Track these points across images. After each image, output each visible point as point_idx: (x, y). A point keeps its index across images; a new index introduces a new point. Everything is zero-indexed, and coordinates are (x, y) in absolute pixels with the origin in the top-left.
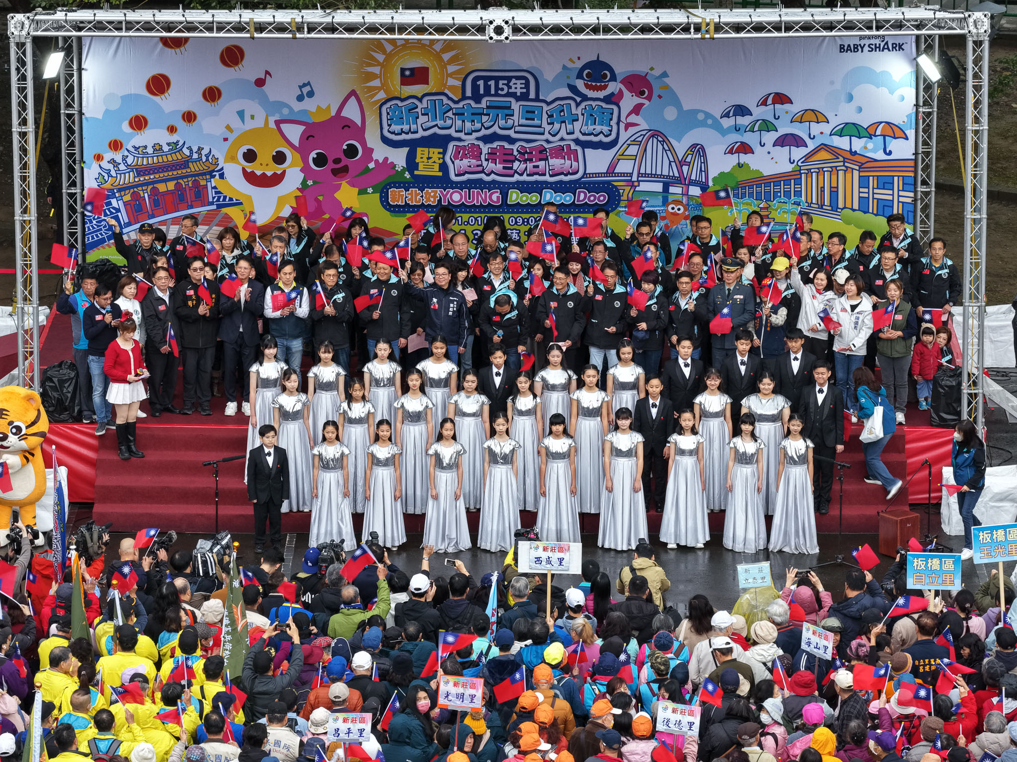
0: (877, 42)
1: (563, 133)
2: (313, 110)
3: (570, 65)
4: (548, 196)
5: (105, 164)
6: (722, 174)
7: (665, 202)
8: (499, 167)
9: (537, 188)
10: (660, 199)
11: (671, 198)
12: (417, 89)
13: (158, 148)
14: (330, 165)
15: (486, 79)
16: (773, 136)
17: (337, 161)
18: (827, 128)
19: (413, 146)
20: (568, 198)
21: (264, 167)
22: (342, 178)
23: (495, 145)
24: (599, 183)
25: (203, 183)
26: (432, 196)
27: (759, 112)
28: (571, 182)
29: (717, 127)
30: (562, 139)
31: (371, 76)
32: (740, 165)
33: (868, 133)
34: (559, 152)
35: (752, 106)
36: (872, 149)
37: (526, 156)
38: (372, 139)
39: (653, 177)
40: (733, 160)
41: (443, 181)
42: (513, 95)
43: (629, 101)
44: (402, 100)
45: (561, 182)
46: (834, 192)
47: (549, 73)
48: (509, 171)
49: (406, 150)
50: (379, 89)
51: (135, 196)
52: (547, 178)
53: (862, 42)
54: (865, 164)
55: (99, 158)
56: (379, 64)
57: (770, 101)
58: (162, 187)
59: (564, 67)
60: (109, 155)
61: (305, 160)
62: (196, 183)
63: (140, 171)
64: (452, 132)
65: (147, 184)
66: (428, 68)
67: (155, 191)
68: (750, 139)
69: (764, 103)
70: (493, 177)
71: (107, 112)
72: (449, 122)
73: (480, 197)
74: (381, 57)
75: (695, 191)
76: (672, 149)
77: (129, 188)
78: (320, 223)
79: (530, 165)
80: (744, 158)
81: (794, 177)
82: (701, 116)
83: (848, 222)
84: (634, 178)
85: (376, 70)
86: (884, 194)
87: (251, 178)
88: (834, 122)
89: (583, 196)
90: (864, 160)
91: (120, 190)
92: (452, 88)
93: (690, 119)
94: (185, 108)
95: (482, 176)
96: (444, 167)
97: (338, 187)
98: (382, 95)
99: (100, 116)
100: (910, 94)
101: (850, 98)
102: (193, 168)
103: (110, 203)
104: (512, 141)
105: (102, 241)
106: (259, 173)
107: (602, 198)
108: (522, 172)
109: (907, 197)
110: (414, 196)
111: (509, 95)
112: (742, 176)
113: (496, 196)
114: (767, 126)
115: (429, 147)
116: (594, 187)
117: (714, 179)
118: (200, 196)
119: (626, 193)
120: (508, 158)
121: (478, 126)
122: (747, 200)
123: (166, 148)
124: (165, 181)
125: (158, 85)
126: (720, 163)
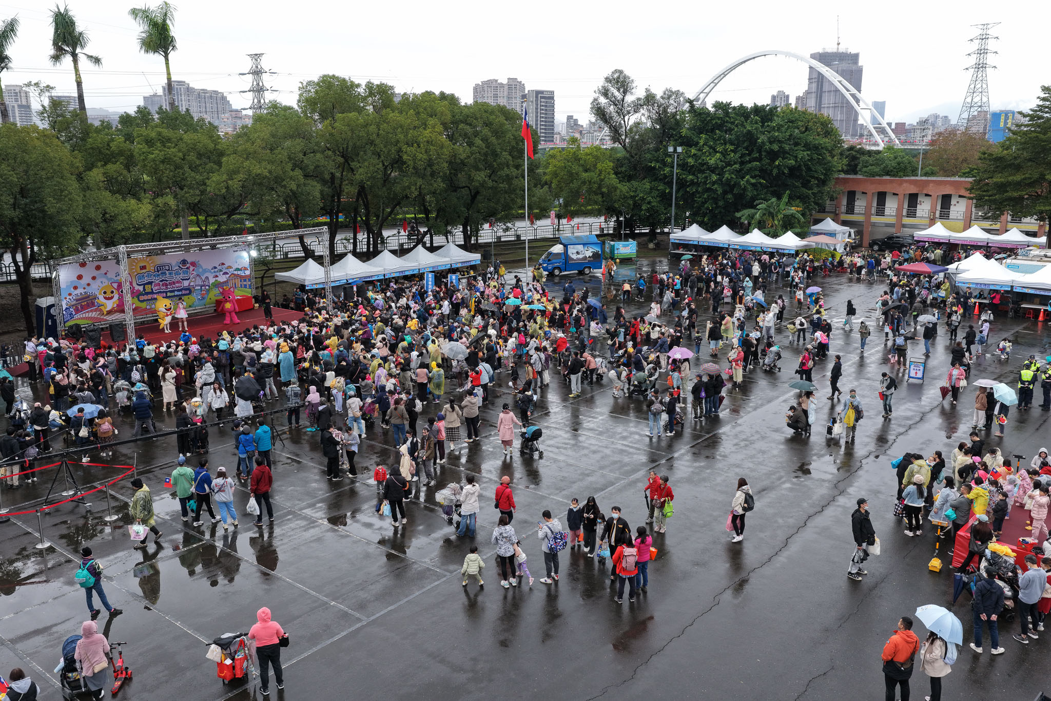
0: (241, 249)
1: (178, 277)
2: (120, 279)
3: (178, 261)
5: (67, 300)
8: (165, 287)
11: (202, 290)
12: (144, 271)
13: (81, 294)
18: (232, 270)
19: (144, 285)
21: (108, 295)
23: (163, 282)
24: (187, 288)
25: (93, 301)
26: (150, 297)
27: (219, 268)
28: (181, 289)
29: (210, 272)
30: (178, 279)
32: (216, 280)
34: (178, 282)
35: (217, 266)
36: (242, 273)
37: (170, 284)
39: (198, 285)
40: (214, 279)
41: (152, 293)
43: (192, 268)
44: (141, 274)
45: (179, 289)
46: (235, 284)
47: (174, 263)
48: (167, 288)
50: (135, 272)
51: (76, 307)
52: (176, 289)
53: (237, 249)
55: (66, 298)
57: (221, 265)
58: (83, 304)
60: (68, 297)
61: (118, 292)
63: (77, 300)
64: (153, 280)
65: (79, 303)
66: (145, 266)
67: (81, 305)
70: (163, 290)
71: (67, 286)
74: (134, 264)
75: (207, 287)
76: (202, 278)
77: (75, 305)
79: (171, 286)
80: (217, 278)
84: (194, 286)
85: (134, 267)
86: (245, 283)
87: (106, 298)
88: (234, 268)
89: (184, 292)
90: (240, 276)
91: (72, 306)
92: (152, 270)
93: (205, 271)
95: (161, 290)
96: (152, 289)
100: (248, 260)
101: (237, 262)
102: (91, 297)
103: (70, 310)
104: (167, 281)
105: (69, 320)
107: (188, 292)
108: (170, 288)
109: (249, 283)
110: (146, 297)
111: (165, 269)
112: (217, 283)
114: (221, 271)
115: (148, 285)
117: (211, 284)
119: (193, 290)
120: (166, 285)
121: (159, 278)
123: (83, 293)
124: (84, 302)
125: (80, 277)
126: (212, 280)
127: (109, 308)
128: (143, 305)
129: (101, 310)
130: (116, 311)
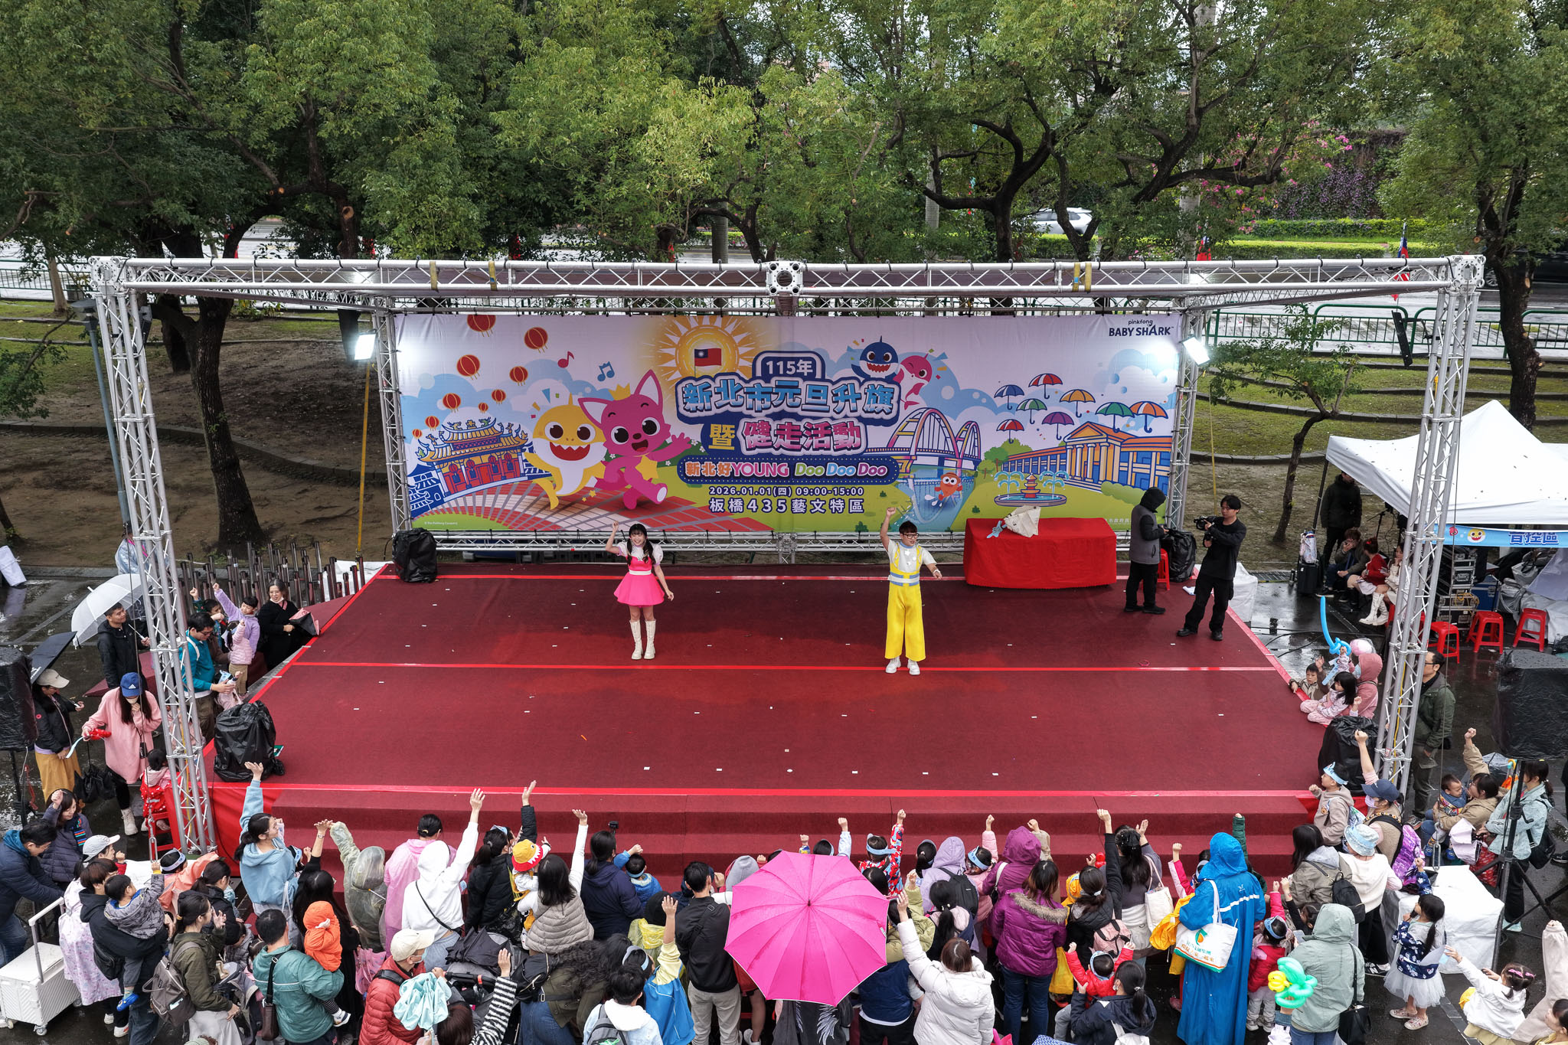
0: (1145, 326)
1: (847, 411)
2: (614, 388)
3: (854, 347)
4: (833, 469)
5: (423, 439)
6: (994, 449)
7: (940, 475)
8: (787, 442)
9: (823, 461)
10: (935, 473)
11: (946, 471)
12: (711, 370)
13: (471, 424)
14: (631, 440)
15: (776, 360)
16: (1043, 414)
17: (637, 436)
18: (1092, 407)
19: (707, 422)
20: (850, 471)
21: (570, 441)
22: (642, 452)
23: (783, 421)
24: (880, 457)
25: (514, 456)
26: (725, 468)
27: (1030, 392)
28: (853, 456)
29: (990, 405)
30: (846, 417)
31: (668, 357)
32: (1010, 441)
33: (1131, 412)
34: (843, 428)
35: (1023, 385)
36: (1133, 427)
37: (812, 431)
39: (929, 451)
40: (1005, 436)
41: (735, 455)
42: (801, 375)
43: (909, 381)
44: (697, 380)
45: (844, 456)
46: (1096, 466)
47: (834, 354)
48: (796, 446)
49: (700, 426)
50: (675, 369)
51: (453, 468)
52: (832, 452)
53: (1131, 326)
54: (1126, 441)
55: (417, 433)
56: (674, 345)
57: (1041, 381)
58: (477, 460)
59: (849, 349)
60: (426, 431)
61: (607, 435)
62: (508, 456)
63: (457, 446)
64: (743, 409)
65: (464, 457)
66: (719, 351)
67: (471, 464)
68: (1021, 417)
69: (1036, 384)
70: (781, 451)
71: (422, 391)
72: (740, 400)
73: (769, 470)
74: (676, 339)
75: (968, 465)
76: (948, 426)
77: (447, 461)
78: (622, 493)
79: (815, 441)
80: (1014, 434)
81: (1060, 452)
82: (976, 396)
83: (1107, 493)
84: (912, 453)
85: (672, 351)
86: (1142, 468)
87: (558, 452)
88: (1101, 401)
89: (864, 469)
90: (1125, 437)
91: (439, 463)
92: (742, 368)
93: (966, 398)
94: (495, 388)
95: (771, 450)
96: (736, 442)
97: (639, 461)
98: (677, 376)
99: (416, 395)
100: (1172, 375)
101: (1117, 379)
102: (505, 442)
103: (430, 475)
104: (799, 418)
105: (426, 509)
106: (565, 447)
107: (882, 471)
108: (808, 446)
109: (1163, 471)
110: (709, 469)
111: (796, 375)
112: (1012, 451)
113: (784, 469)
114: (1037, 405)
115: (722, 423)
116: (875, 461)
117: (986, 454)
118: (512, 468)
119: (904, 465)
120: (795, 434)
121: (768, 404)
122: (1015, 473)
123: (479, 425)
124: (480, 454)
125: (468, 366)
126: (992, 439)
127: (568, 488)
128: (699, 496)
129: (538, 491)
130: (592, 504)
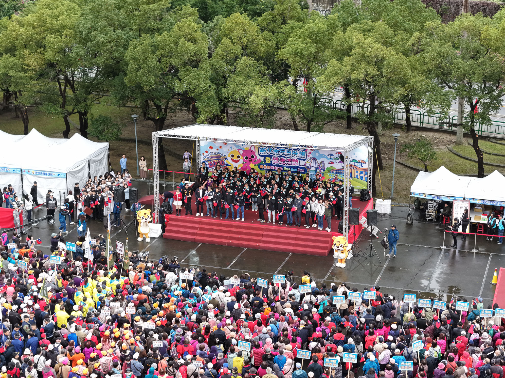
1: (295, 157)
2: (245, 148)
4: (292, 169)
6: (328, 168)
7: (316, 172)
8: (282, 162)
9: (290, 167)
10: (315, 172)
13: (215, 153)
14: (248, 159)
16: (338, 161)
17: (250, 158)
19: (265, 157)
20: (296, 170)
21: (235, 158)
22: (251, 162)
23: (281, 158)
25: (223, 161)
26: (269, 167)
29: (327, 158)
34: (294, 160)
35: (334, 154)
36: (359, 165)
37: (288, 161)
38: (257, 154)
39: (313, 167)
40: (330, 165)
41: (271, 164)
43: (309, 151)
44: (263, 147)
48: (284, 163)
49: (263, 157)
54: (357, 168)
58: (216, 161)
60: (205, 154)
61: (243, 158)
64: (273, 154)
65: (213, 160)
67: (214, 162)
68: (334, 161)
69: (337, 154)
70: (281, 164)
72: (272, 152)
73: (278, 168)
75: (322, 171)
76: (317, 162)
79: (288, 163)
80: (332, 165)
81: (342, 170)
82: (323, 155)
83: (354, 180)
84: (310, 167)
86: (361, 175)
87: (233, 160)
89: (299, 170)
93: (321, 156)
94: (220, 145)
96: (271, 161)
97: (250, 164)
99: (204, 146)
100: (367, 155)
101: (354, 154)
102: (222, 157)
107: (303, 171)
109: (366, 176)
110: (265, 167)
112: (332, 169)
113: (281, 168)
116: (302, 168)
118: (223, 163)
119: (308, 170)
120: (284, 161)
121: (278, 153)
122: (333, 173)
126: (327, 165)
